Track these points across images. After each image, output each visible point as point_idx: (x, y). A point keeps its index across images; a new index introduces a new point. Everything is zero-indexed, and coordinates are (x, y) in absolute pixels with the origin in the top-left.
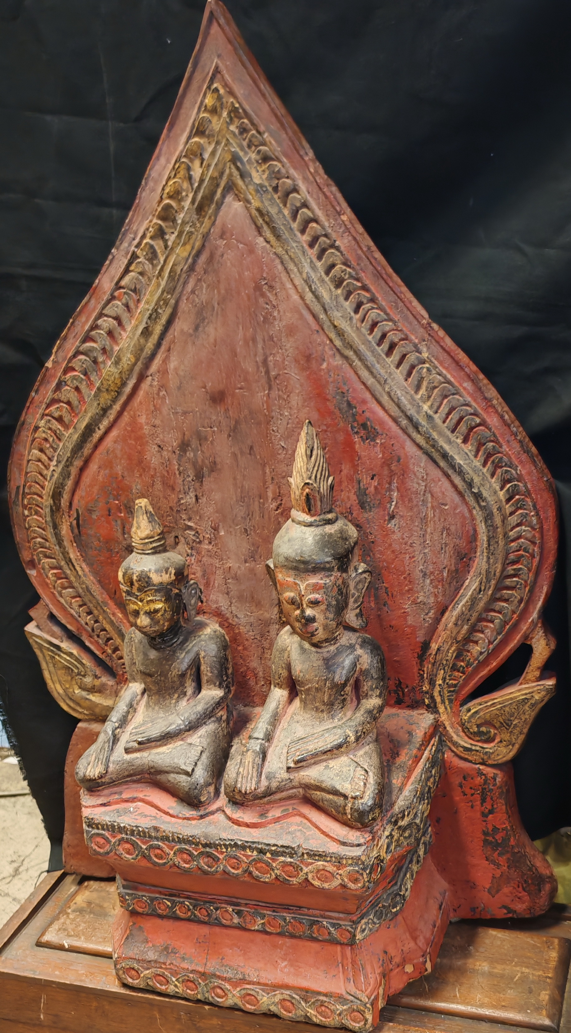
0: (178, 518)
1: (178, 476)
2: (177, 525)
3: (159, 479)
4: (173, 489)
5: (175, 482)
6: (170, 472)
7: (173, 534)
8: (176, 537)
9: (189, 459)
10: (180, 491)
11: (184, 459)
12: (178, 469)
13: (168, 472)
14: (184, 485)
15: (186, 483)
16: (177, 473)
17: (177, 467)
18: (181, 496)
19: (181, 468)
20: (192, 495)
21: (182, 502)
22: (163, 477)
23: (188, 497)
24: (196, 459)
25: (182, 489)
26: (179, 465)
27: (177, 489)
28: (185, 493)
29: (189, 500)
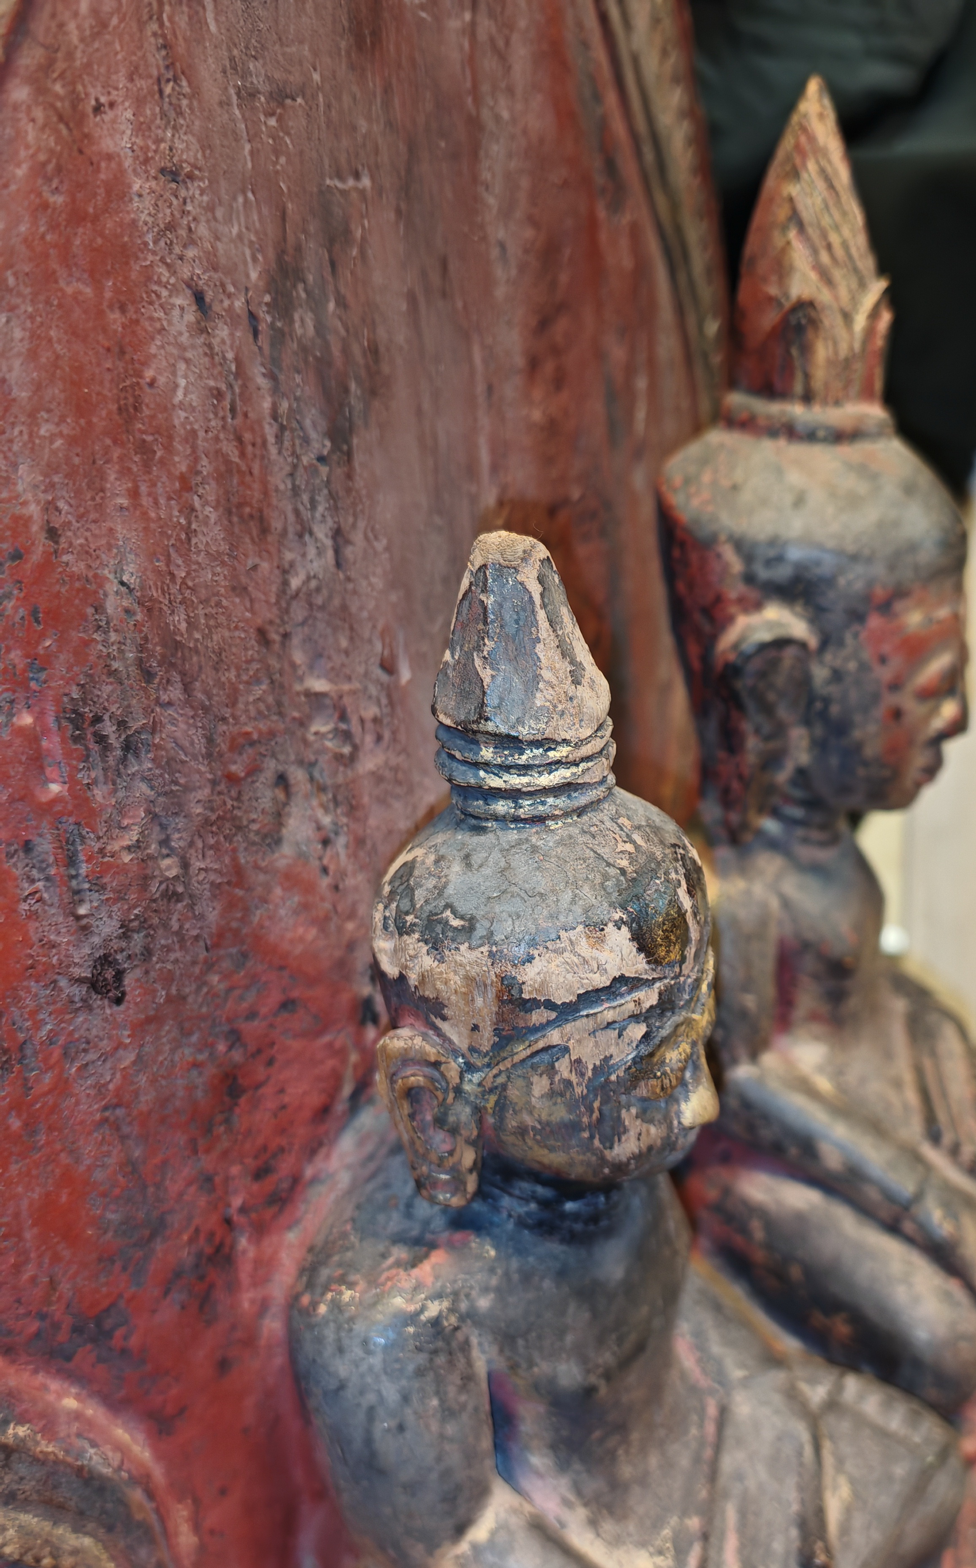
0: (287, 675)
1: (273, 450)
3: (211, 490)
4: (265, 530)
5: (266, 493)
6: (247, 436)
7: (269, 772)
8: (282, 780)
9: (304, 349)
10: (284, 532)
11: (289, 353)
12: (275, 415)
13: (239, 439)
14: (296, 492)
15: (301, 478)
16: (270, 431)
17: (267, 404)
18: (289, 556)
19: (285, 405)
20: (322, 532)
21: (295, 582)
22: (225, 474)
23: (312, 552)
24: (326, 346)
25: (291, 517)
26: (276, 390)
27: (276, 524)
28: (301, 536)
29: (316, 566)
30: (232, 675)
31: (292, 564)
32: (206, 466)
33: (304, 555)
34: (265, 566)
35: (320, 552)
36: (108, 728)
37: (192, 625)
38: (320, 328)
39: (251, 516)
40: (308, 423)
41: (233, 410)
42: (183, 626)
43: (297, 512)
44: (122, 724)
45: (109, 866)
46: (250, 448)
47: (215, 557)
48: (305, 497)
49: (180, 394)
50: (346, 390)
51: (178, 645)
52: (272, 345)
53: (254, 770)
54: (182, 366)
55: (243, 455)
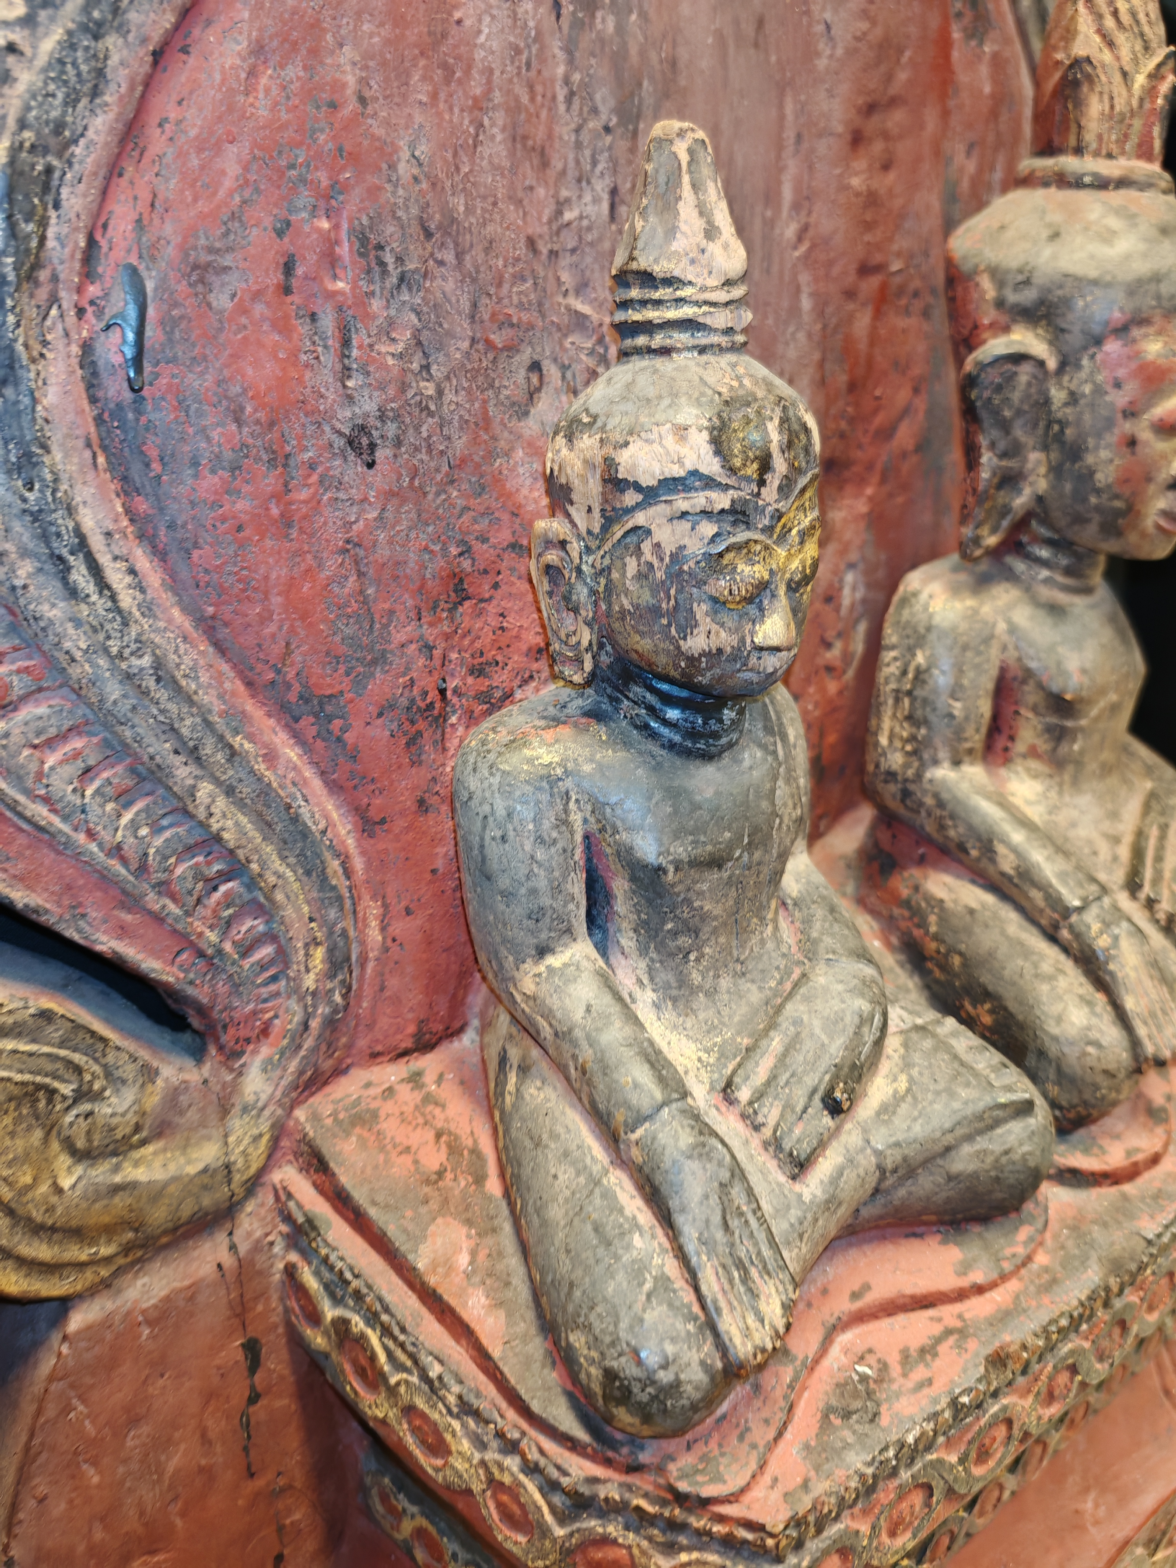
0: (551, 285)
1: (562, 108)
2: (543, 316)
3: (500, 117)
4: (545, 164)
5: (550, 136)
6: (539, 89)
7: (526, 356)
8: (535, 366)
9: (602, 41)
10: (564, 172)
11: (587, 39)
12: (567, 81)
13: (531, 88)
14: (578, 145)
15: (585, 137)
16: (561, 94)
17: (561, 70)
18: (564, 193)
19: (577, 77)
20: (601, 187)
21: (568, 216)
22: (514, 109)
23: (588, 198)
24: (624, 45)
25: (571, 164)
26: (571, 61)
27: (557, 164)
28: (579, 181)
29: (590, 210)
30: (500, 263)
31: (568, 200)
32: (497, 97)
33: (580, 197)
34: (541, 192)
35: (596, 200)
36: (389, 259)
37: (470, 210)
38: (620, 29)
39: (533, 149)
40: (598, 97)
41: (528, 65)
42: (462, 209)
43: (578, 162)
44: (399, 260)
45: (374, 360)
46: (539, 98)
47: (496, 168)
48: (587, 153)
49: (482, 38)
50: (640, 85)
51: (453, 220)
52: (571, 27)
53: (511, 349)
54: (487, 19)
55: (532, 99)
